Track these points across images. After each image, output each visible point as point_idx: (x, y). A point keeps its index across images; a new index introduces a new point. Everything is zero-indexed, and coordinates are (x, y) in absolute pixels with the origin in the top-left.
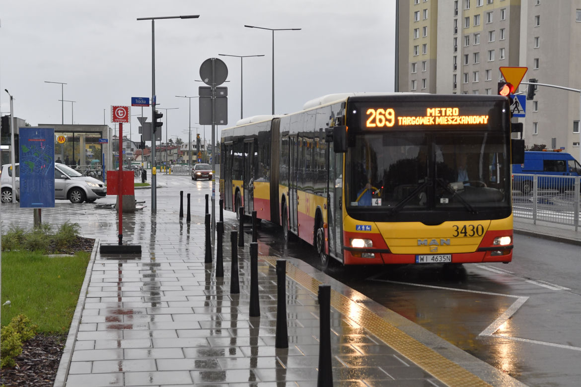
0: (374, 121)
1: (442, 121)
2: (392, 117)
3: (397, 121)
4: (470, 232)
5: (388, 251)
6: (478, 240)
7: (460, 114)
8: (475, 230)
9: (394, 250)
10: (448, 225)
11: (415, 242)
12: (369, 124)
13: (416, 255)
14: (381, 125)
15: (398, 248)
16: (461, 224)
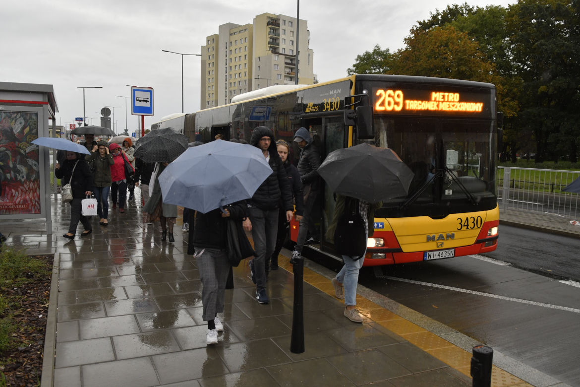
0: (382, 104)
1: (444, 107)
2: (401, 100)
3: (404, 105)
4: (471, 225)
5: (400, 250)
6: (477, 232)
7: (461, 100)
8: (475, 222)
9: (406, 249)
10: (453, 218)
11: (424, 238)
12: (378, 108)
13: (425, 253)
14: (389, 109)
15: (409, 246)
16: (464, 216)
